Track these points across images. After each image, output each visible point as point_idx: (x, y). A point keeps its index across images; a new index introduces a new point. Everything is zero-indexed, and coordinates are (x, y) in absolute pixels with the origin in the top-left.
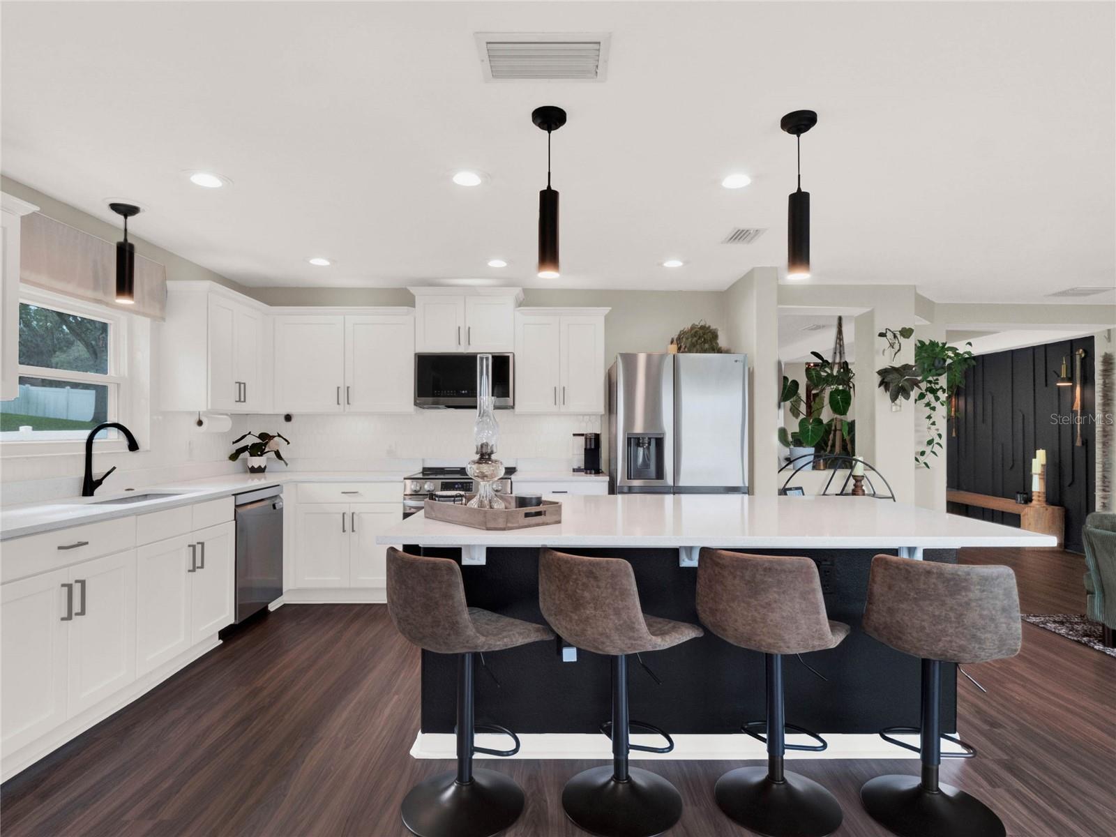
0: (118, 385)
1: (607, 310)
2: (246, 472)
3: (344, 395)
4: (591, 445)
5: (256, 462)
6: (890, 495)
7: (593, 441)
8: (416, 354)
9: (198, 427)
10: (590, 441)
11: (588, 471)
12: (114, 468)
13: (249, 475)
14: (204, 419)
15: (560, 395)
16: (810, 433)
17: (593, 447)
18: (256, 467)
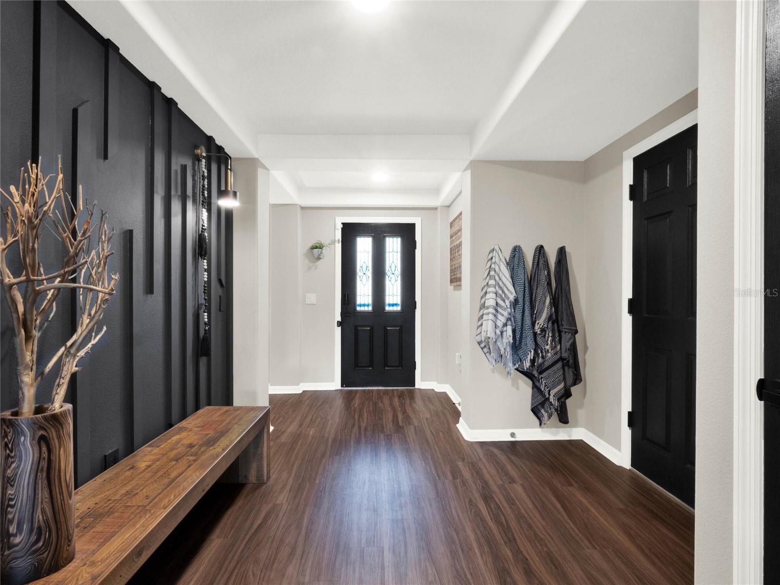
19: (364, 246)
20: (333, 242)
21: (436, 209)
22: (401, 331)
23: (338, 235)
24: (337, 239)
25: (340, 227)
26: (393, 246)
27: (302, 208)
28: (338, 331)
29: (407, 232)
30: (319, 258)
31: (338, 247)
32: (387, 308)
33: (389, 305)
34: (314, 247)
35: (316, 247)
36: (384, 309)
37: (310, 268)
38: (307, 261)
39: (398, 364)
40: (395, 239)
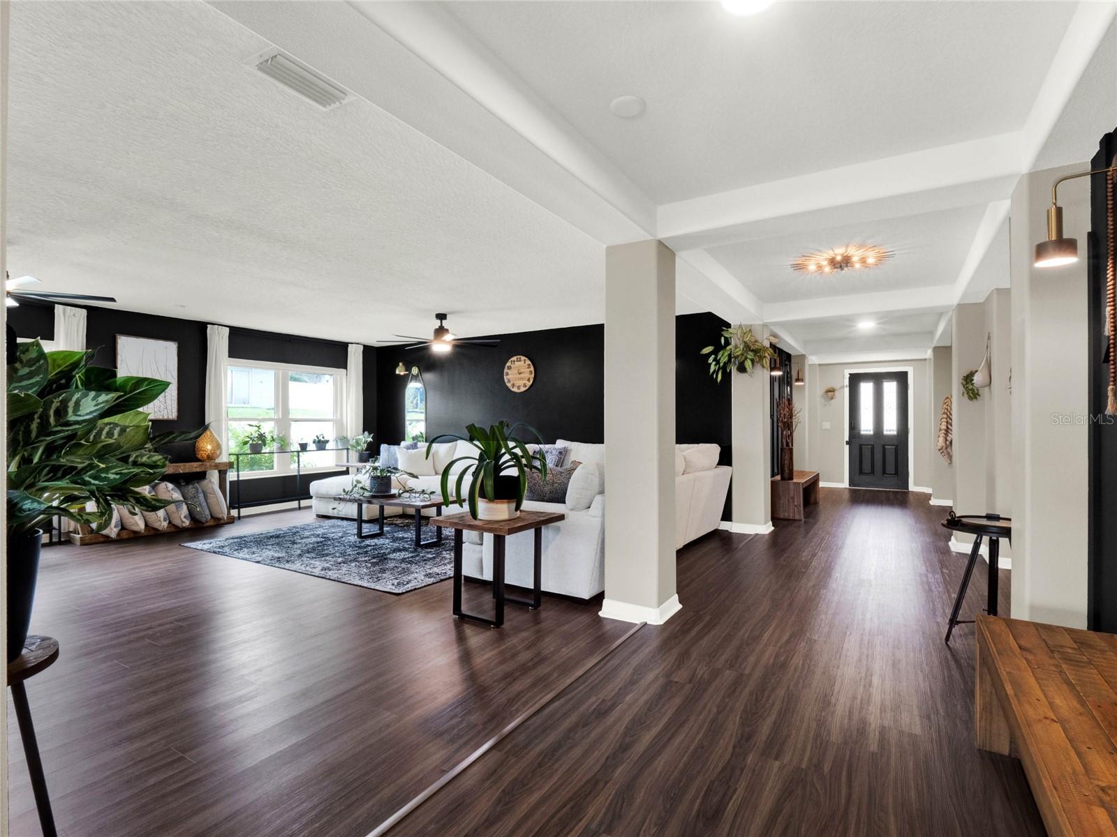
19: (866, 389)
20: (843, 387)
21: (925, 360)
22: (896, 450)
23: (847, 382)
24: (845, 385)
25: (847, 376)
26: (890, 388)
27: (820, 365)
28: (847, 447)
29: (902, 378)
30: (832, 398)
31: (847, 390)
32: (885, 433)
33: (887, 431)
34: (828, 391)
35: (830, 391)
36: (882, 433)
37: (825, 405)
38: (823, 401)
39: (894, 472)
40: (892, 383)
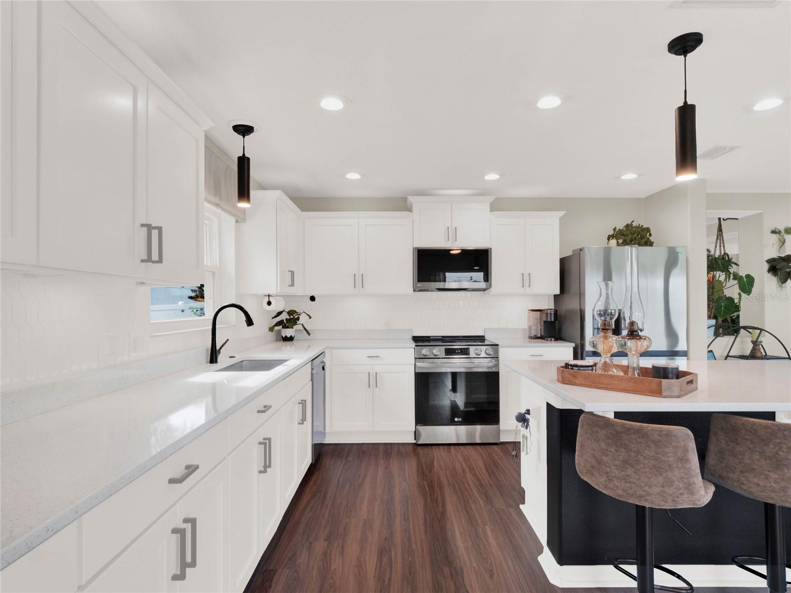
0: (214, 273)
1: (562, 213)
2: (280, 340)
3: (359, 281)
4: (551, 319)
5: (288, 332)
6: (787, 356)
7: (553, 315)
8: (414, 249)
9: (267, 306)
10: (551, 316)
11: (549, 339)
12: (228, 340)
13: (282, 343)
14: (271, 299)
15: (526, 280)
16: (723, 308)
17: (553, 320)
18: (288, 336)
